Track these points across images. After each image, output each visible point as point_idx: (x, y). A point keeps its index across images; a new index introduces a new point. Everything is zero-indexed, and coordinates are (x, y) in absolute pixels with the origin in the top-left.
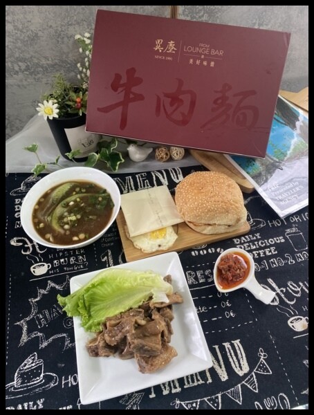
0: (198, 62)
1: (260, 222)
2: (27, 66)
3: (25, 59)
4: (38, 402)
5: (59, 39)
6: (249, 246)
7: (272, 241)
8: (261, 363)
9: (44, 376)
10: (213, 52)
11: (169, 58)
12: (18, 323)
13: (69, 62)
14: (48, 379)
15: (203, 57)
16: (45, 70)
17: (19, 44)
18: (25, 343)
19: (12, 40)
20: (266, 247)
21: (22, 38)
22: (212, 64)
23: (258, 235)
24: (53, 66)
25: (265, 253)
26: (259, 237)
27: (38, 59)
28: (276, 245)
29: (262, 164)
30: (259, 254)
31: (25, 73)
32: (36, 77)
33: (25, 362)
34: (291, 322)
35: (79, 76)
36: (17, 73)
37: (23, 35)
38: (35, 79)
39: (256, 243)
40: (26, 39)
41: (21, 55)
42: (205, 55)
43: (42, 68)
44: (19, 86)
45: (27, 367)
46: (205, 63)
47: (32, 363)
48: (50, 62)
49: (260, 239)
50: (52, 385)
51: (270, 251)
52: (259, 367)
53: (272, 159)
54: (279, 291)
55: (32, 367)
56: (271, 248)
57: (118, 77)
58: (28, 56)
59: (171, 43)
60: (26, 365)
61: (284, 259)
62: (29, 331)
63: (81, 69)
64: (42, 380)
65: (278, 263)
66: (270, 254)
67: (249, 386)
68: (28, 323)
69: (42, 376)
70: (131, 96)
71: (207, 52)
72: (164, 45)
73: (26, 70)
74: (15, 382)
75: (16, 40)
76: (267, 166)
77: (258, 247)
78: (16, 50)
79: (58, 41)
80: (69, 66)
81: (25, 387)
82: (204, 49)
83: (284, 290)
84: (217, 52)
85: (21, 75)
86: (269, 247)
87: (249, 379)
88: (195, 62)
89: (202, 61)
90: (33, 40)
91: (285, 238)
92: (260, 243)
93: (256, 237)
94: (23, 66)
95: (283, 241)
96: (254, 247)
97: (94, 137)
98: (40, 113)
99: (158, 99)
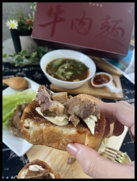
22: (101, 6)
46: (97, 5)
70: (58, 19)
88: (92, 4)
97: (35, 45)
98: (7, 25)
99: (72, 22)
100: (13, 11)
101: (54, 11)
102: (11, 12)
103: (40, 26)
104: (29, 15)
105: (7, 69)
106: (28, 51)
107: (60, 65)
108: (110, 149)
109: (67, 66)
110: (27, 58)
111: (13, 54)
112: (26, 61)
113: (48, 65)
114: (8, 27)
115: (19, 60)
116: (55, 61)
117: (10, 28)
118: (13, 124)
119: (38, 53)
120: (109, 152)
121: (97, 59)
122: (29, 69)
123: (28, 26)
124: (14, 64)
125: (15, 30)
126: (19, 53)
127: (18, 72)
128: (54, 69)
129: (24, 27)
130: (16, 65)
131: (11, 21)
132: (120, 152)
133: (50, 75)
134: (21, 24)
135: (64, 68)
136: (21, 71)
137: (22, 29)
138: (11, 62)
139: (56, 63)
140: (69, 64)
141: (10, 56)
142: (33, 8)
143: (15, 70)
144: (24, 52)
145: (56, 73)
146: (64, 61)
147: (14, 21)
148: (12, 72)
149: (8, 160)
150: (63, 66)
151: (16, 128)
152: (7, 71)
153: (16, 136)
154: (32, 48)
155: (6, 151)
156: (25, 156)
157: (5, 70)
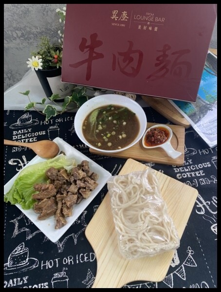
0: (145, 28)
1: (192, 151)
2: (22, 34)
3: (21, 28)
4: (24, 279)
5: (45, 13)
6: (183, 169)
7: (200, 166)
8: (189, 258)
9: (29, 260)
10: (157, 19)
11: (123, 25)
12: (12, 221)
13: (53, 30)
14: (32, 262)
15: (149, 23)
16: (36, 36)
17: (16, 17)
18: (17, 236)
19: (10, 14)
20: (196, 170)
21: (17, 12)
22: (156, 29)
23: (190, 161)
24: (41, 33)
25: (195, 174)
26: (191, 163)
27: (30, 28)
28: (204, 169)
29: (197, 106)
30: (191, 175)
31: (21, 38)
32: (30, 42)
33: (16, 249)
34: (214, 228)
35: (59, 40)
36: (15, 39)
37: (18, 11)
38: (28, 43)
39: (188, 167)
40: (21, 13)
41: (18, 25)
42: (151, 22)
43: (33, 34)
44: (17, 48)
45: (17, 252)
46: (150, 28)
47: (21, 250)
48: (38, 30)
49: (192, 164)
50: (34, 267)
51: (199, 173)
52: (187, 260)
53: (204, 102)
54: (205, 204)
55: (21, 253)
56: (200, 171)
57: (84, 40)
58: (22, 26)
59: (125, 13)
60: (16, 251)
61: (210, 179)
62: (20, 227)
63: (61, 35)
64: (27, 263)
65: (205, 182)
66: (199, 175)
67: (179, 275)
68: (19, 221)
69: (27, 260)
70: (94, 55)
71: (151, 19)
72: (119, 15)
73: (21, 36)
74: (8, 263)
75: (13, 14)
76: (200, 108)
77: (190, 170)
78: (14, 21)
79: (44, 14)
80: (52, 33)
81: (15, 267)
82: (149, 17)
83: (209, 203)
84: (160, 20)
85: (18, 41)
86: (198, 170)
87: (179, 270)
88: (142, 27)
89: (148, 26)
90: (25, 13)
91: (211, 163)
92: (191, 167)
93: (189, 163)
94: (19, 33)
95: (209, 165)
96: (187, 170)
98: (29, 66)
99: (114, 56)
101: (88, 43)
102: (34, 30)
103: (71, 66)
104: (59, 32)
106: (61, 94)
111: (41, 101)
126: (50, 97)
127: (50, 125)
131: (33, 58)
136: (54, 124)
138: (38, 110)
141: (38, 103)
147: (37, 57)
148: (43, 125)
149: (42, 244)
152: (36, 124)
154: (66, 88)
157: (34, 122)
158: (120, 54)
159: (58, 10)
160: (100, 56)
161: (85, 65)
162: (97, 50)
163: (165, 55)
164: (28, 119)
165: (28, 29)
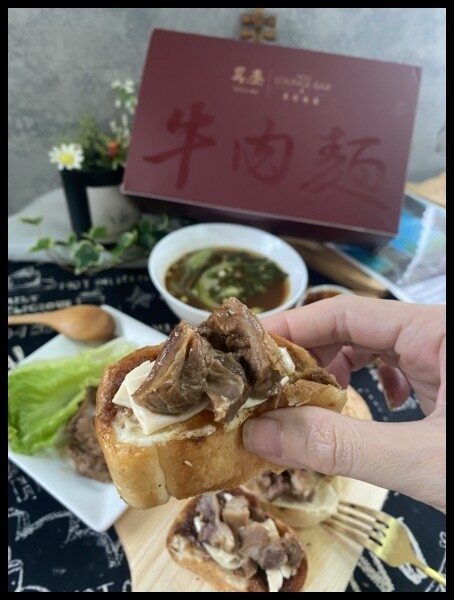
0: (295, 98)
2: (36, 123)
3: (35, 112)
10: (317, 86)
11: (254, 92)
22: (316, 101)
24: (75, 125)
27: (53, 113)
31: (32, 132)
40: (41, 82)
41: (30, 105)
42: (306, 89)
43: (58, 127)
48: (70, 120)
58: (38, 108)
59: (257, 76)
70: (196, 140)
71: (307, 85)
72: (247, 74)
73: (33, 129)
75: (25, 83)
82: (303, 81)
84: (321, 86)
85: (23, 137)
87: (433, 589)
88: (290, 97)
89: (301, 96)
94: (29, 122)
97: (131, 210)
98: (53, 160)
99: (237, 145)
100: (66, 113)
101: (186, 118)
102: (61, 119)
103: (147, 159)
104: (113, 124)
105: (51, 280)
106: (111, 228)
107: (205, 268)
108: (353, 506)
109: (226, 271)
110: (109, 247)
111: (66, 239)
112: (105, 258)
113: (171, 270)
114: (56, 165)
115: (87, 255)
116: (189, 255)
117: (61, 167)
118: (75, 440)
119: (140, 234)
120: (351, 516)
121: (312, 245)
122: (114, 281)
123: (111, 159)
124: (72, 267)
125: (74, 172)
126: (85, 235)
127: (82, 289)
128: (187, 280)
129: (99, 163)
130: (78, 271)
131: (64, 147)
132: (383, 516)
133: (178, 296)
134: (90, 156)
135: (215, 276)
136: (92, 287)
137: (95, 167)
138: (60, 262)
139: (194, 263)
140: (233, 264)
141: (60, 243)
142: (123, 104)
143: (72, 286)
144: (101, 232)
145: (195, 292)
146: (217, 257)
147: (72, 147)
148: (66, 289)
149: (62, 547)
150: (214, 269)
151: (83, 451)
152: (49, 288)
153: (84, 475)
154: (124, 219)
155: (57, 520)
156: (112, 532)
157: (44, 284)
158: (250, 140)
159: (116, 84)
160: (209, 142)
161: (176, 160)
162: (203, 131)
163: (335, 147)
164: (32, 279)
165: (49, 116)
